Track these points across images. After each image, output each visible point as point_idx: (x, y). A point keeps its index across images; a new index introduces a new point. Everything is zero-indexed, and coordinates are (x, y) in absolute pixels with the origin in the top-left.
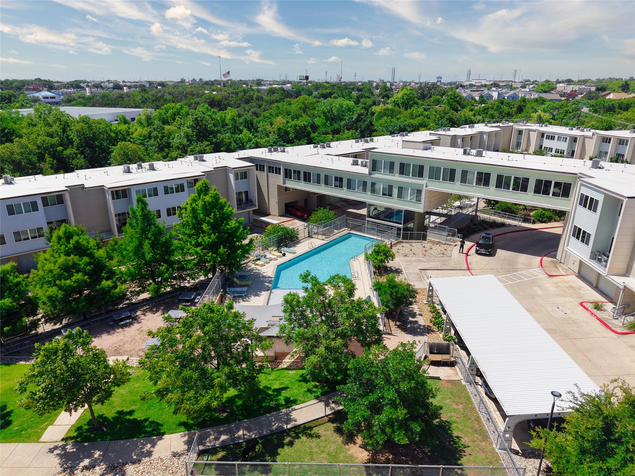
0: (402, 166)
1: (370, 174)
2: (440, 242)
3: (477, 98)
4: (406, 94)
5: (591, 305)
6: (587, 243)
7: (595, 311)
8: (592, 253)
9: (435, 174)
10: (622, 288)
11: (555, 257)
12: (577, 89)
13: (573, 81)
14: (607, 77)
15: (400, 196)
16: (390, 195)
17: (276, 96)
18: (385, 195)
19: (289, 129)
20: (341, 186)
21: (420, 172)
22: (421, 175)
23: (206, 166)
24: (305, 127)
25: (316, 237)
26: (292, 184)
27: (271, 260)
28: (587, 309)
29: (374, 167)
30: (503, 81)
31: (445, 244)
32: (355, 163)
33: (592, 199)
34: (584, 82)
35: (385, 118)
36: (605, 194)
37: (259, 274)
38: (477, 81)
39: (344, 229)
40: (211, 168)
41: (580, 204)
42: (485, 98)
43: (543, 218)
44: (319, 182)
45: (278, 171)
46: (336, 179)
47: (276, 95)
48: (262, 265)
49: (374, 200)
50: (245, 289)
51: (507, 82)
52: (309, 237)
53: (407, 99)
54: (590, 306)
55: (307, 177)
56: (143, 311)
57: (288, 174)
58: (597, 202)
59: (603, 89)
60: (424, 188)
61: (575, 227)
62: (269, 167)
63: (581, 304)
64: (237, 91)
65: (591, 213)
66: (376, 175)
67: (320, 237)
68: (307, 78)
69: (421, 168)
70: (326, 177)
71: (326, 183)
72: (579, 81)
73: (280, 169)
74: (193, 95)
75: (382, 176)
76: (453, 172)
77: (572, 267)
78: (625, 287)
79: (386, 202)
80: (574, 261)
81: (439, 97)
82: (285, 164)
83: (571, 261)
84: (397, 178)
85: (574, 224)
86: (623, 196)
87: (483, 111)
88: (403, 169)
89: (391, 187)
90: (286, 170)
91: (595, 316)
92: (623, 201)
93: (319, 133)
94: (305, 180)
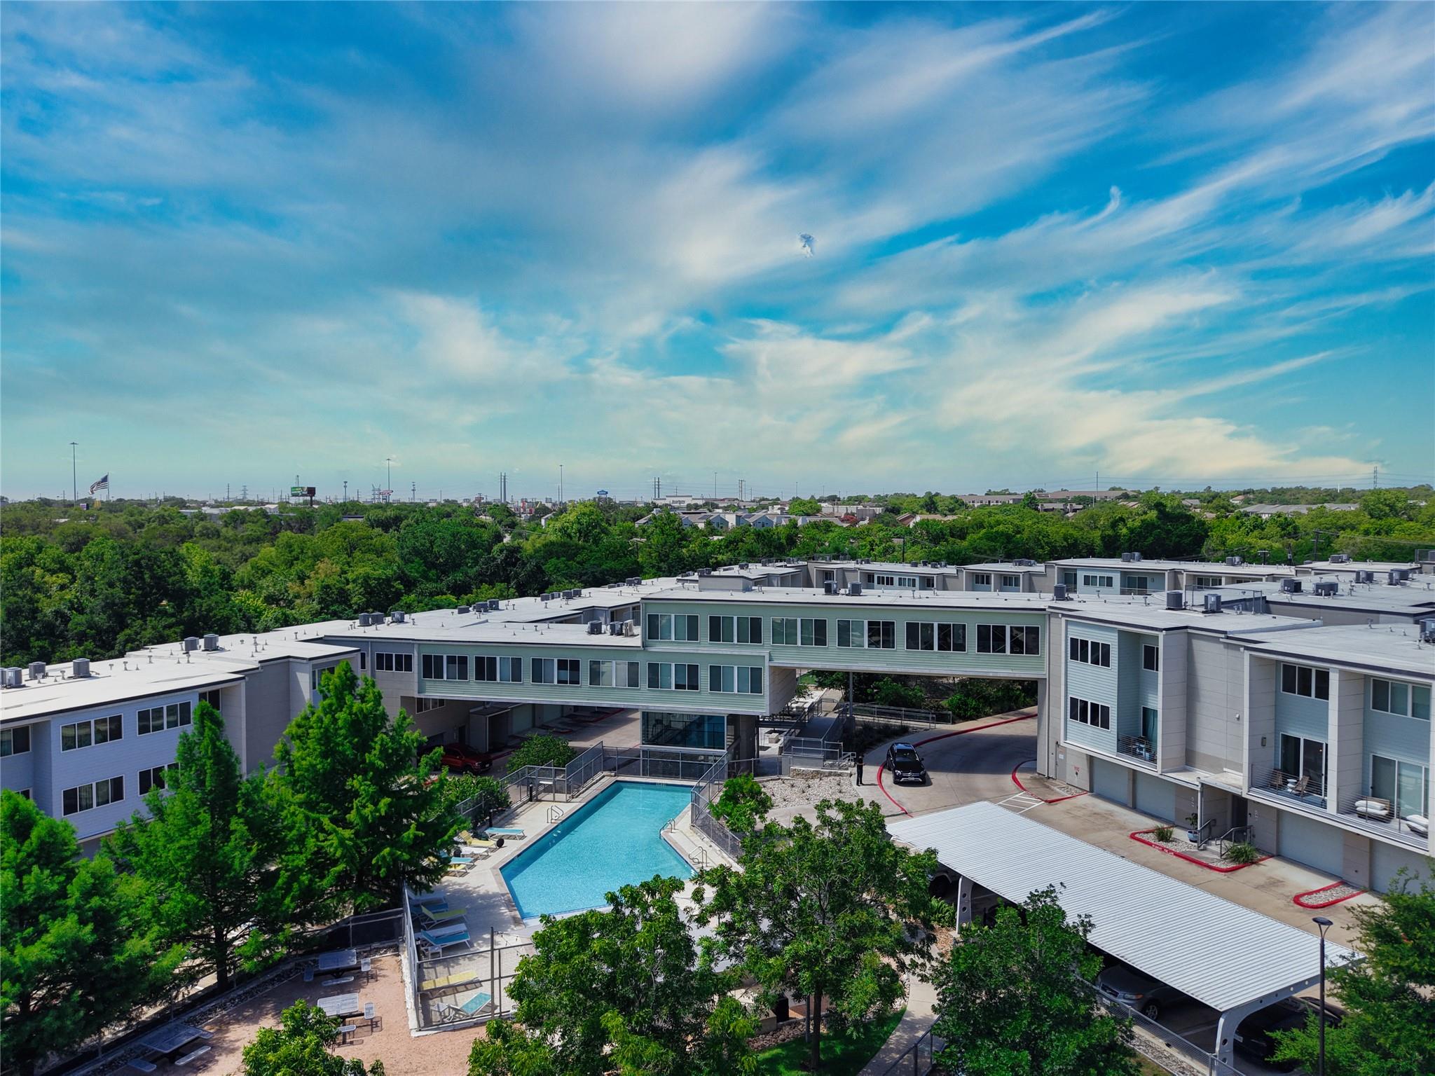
0: (715, 622)
1: (644, 645)
2: (818, 772)
3: (701, 526)
4: (584, 514)
5: (1151, 834)
6: (1106, 725)
7: (1163, 844)
8: (1118, 740)
9: (784, 633)
10: (1198, 789)
11: (1033, 770)
12: (855, 511)
13: (839, 499)
14: (891, 493)
15: (715, 685)
16: (694, 686)
17: (249, 529)
18: (683, 687)
19: (350, 586)
20: (575, 681)
21: (753, 632)
22: (756, 637)
23: (233, 660)
24: (388, 581)
25: (550, 796)
26: (443, 690)
27: (476, 857)
28: (1150, 844)
29: (653, 631)
30: (723, 500)
31: (830, 774)
32: (595, 630)
33: (1095, 645)
34: (859, 500)
35: (554, 560)
36: (1120, 632)
37: (467, 892)
38: (676, 499)
39: (600, 774)
40: (248, 662)
41: (1074, 657)
42: (715, 525)
43: (965, 710)
44: (517, 677)
45: (404, 663)
46: (562, 664)
47: (249, 526)
48: (463, 874)
49: (658, 701)
50: (462, 927)
51: (729, 500)
52: (531, 800)
53: (589, 525)
54: (1151, 838)
55: (486, 669)
56: (215, 1023)
57: (432, 667)
58: (1106, 648)
59: (895, 510)
60: (767, 663)
61: (1074, 701)
62: (380, 656)
63: (1133, 836)
64: (139, 519)
65: (1100, 669)
66: (659, 647)
67: (559, 796)
68: (311, 491)
69: (756, 624)
70: (537, 663)
71: (537, 677)
72: (850, 499)
73: (409, 658)
74: (22, 528)
75: (671, 648)
76: (821, 626)
77: (1076, 781)
78: (1202, 784)
79: (687, 703)
80: (1077, 768)
81: (630, 524)
82: (421, 643)
83: (1070, 771)
84: (704, 649)
85: (1070, 696)
86: (1156, 629)
87: (727, 547)
88: (718, 630)
89: (693, 670)
90: (427, 659)
91: (1170, 851)
92: (1157, 637)
93: (422, 594)
94: (480, 676)
